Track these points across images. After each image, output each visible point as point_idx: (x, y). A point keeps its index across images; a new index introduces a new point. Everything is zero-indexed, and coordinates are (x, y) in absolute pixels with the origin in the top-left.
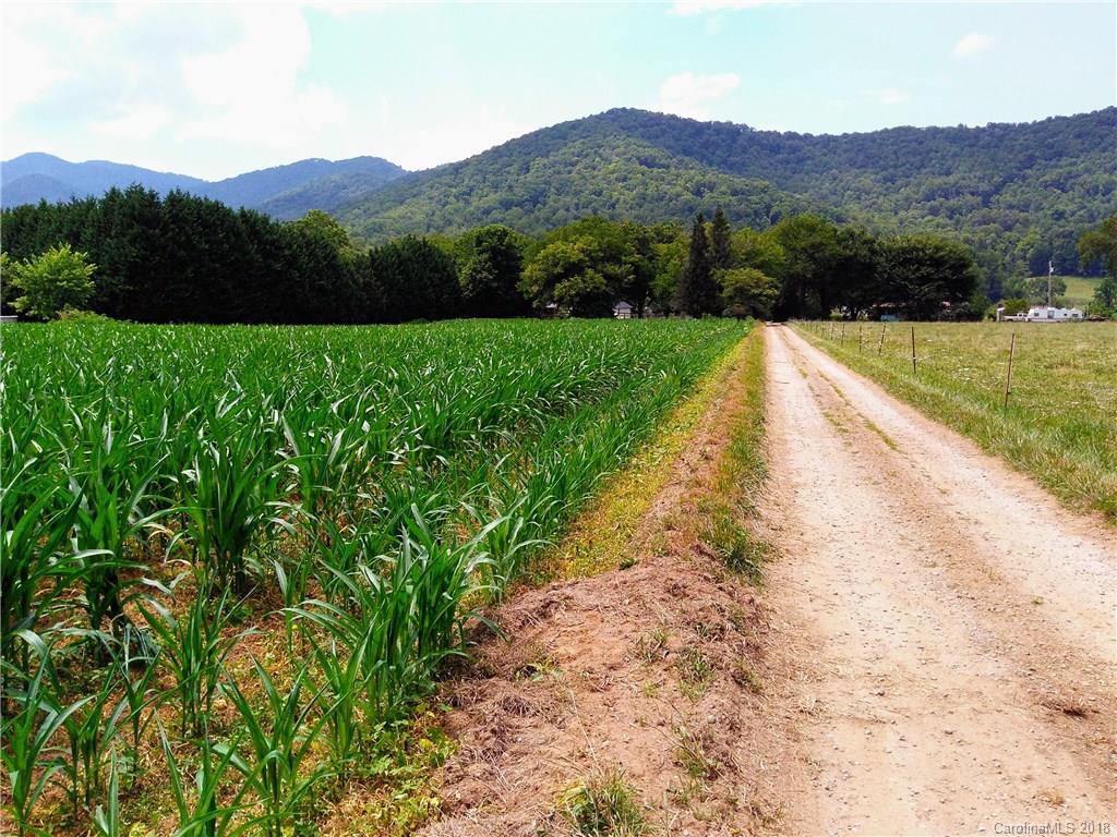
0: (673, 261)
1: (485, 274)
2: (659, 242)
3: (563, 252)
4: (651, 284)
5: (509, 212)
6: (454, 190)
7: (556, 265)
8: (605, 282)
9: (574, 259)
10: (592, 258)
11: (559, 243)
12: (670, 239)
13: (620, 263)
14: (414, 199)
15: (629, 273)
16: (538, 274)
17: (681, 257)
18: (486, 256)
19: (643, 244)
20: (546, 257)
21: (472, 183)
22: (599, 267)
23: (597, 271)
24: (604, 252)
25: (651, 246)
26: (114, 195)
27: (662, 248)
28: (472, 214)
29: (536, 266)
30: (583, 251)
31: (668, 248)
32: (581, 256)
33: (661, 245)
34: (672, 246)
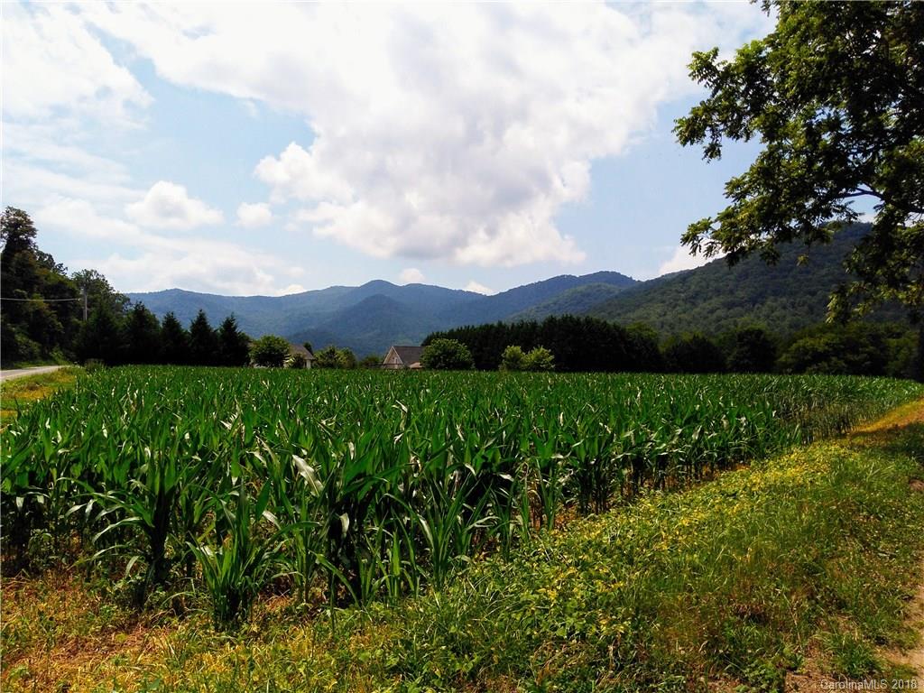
0: (902, 351)
1: (746, 361)
2: (889, 337)
3: (811, 344)
4: (885, 368)
5: (731, 311)
6: (682, 295)
7: (806, 354)
8: (846, 366)
9: (820, 349)
10: (835, 349)
11: (807, 339)
12: (899, 335)
13: (858, 353)
14: (650, 304)
15: (866, 360)
16: (790, 360)
17: (910, 349)
18: (746, 348)
19: (876, 339)
20: (798, 349)
21: (698, 289)
22: (841, 356)
23: (839, 359)
24: (844, 345)
25: (883, 340)
26: (551, 320)
27: (893, 342)
28: (699, 314)
29: (788, 355)
30: (827, 344)
31: (898, 342)
32: (826, 348)
33: (891, 340)
34: (901, 340)
